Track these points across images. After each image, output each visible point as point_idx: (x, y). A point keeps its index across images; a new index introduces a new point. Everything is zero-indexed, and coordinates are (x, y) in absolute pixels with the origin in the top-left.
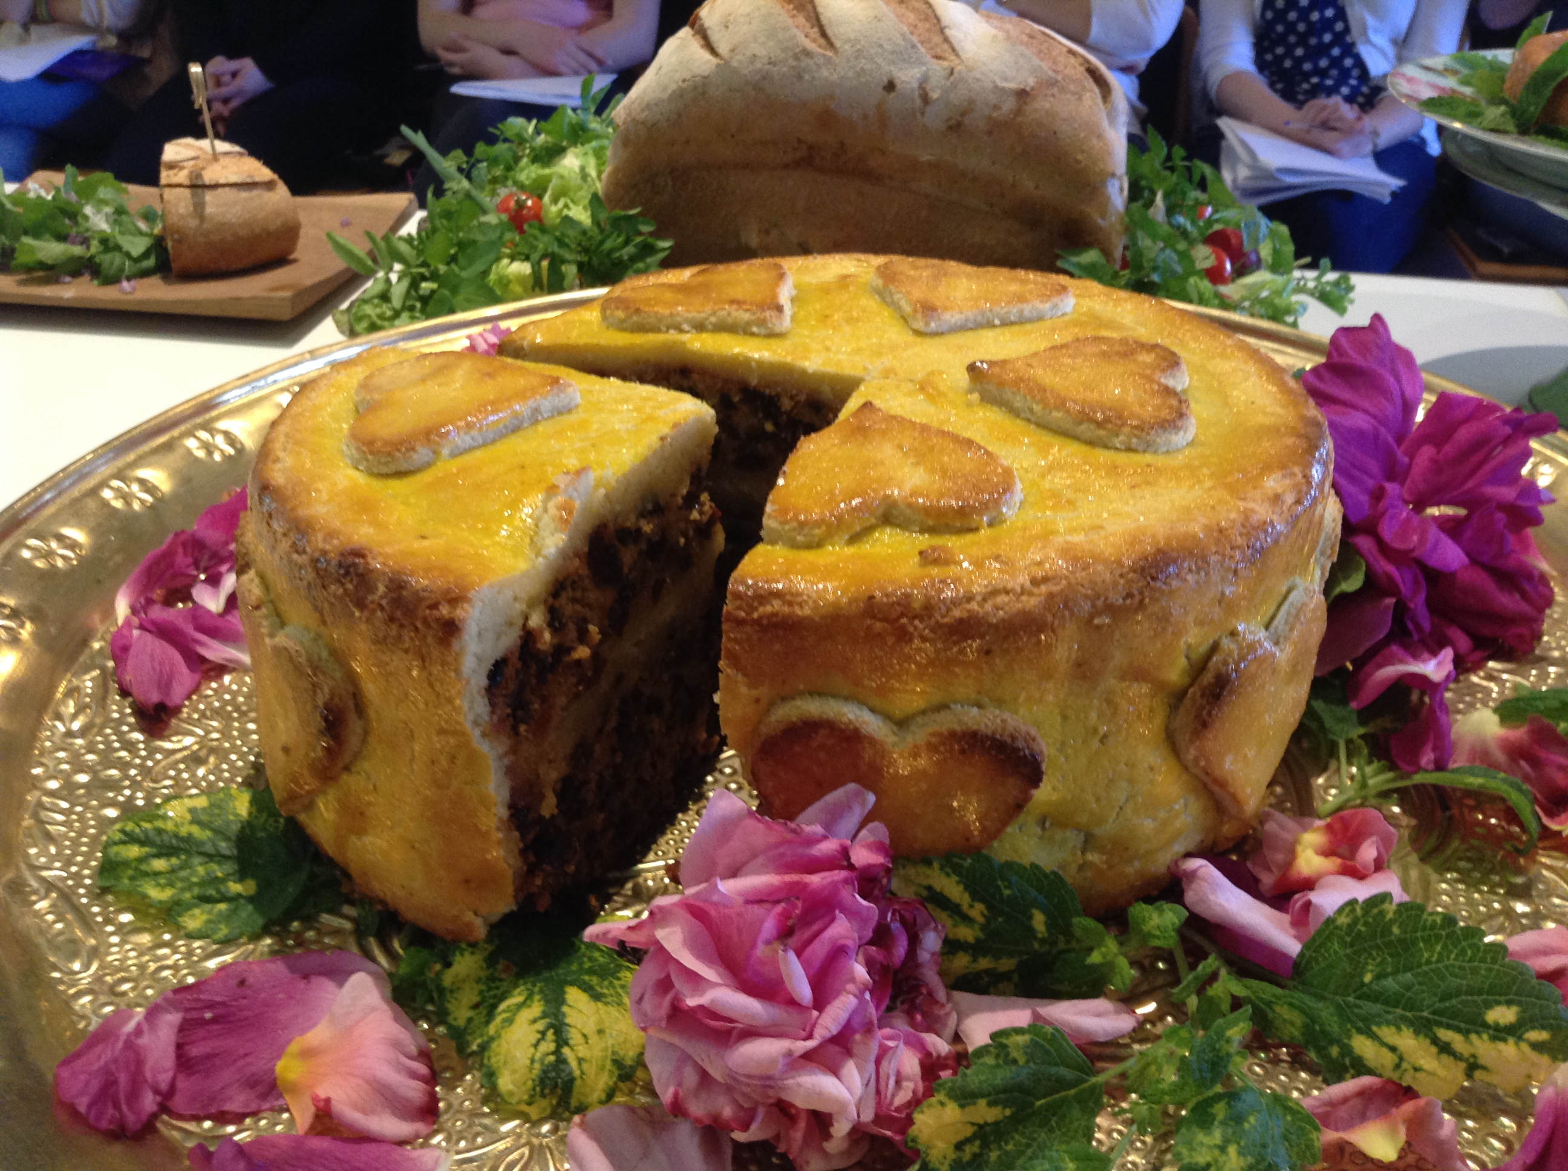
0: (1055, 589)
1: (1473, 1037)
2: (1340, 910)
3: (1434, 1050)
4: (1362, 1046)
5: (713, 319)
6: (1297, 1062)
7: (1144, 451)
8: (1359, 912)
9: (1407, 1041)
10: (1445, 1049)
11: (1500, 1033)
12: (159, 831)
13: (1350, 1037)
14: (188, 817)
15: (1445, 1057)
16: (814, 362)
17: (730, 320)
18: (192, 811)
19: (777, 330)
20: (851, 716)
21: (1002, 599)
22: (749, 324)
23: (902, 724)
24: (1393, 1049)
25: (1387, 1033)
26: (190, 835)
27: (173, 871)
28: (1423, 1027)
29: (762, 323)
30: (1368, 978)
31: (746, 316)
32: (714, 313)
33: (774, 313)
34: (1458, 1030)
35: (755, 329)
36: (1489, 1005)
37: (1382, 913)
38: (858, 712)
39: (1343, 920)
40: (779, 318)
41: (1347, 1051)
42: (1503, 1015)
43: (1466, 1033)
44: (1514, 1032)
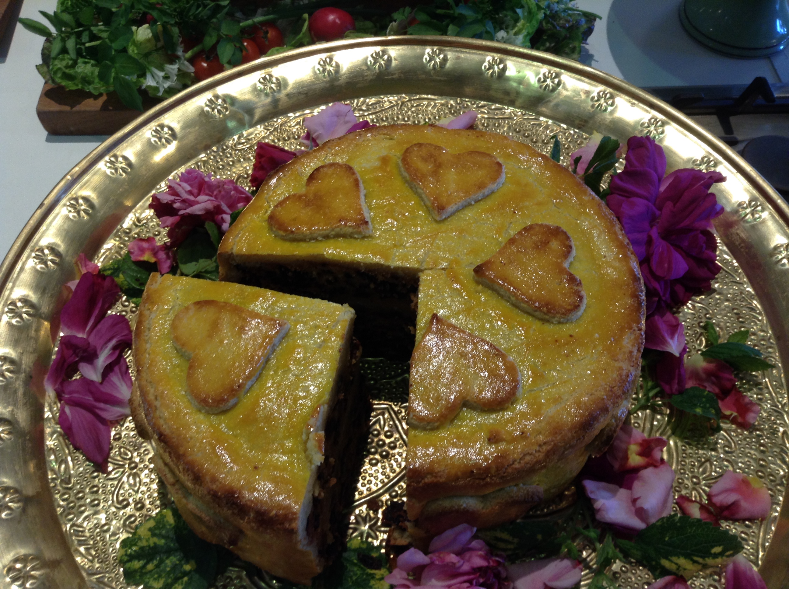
1: (707, 559)
2: (658, 521)
3: (691, 562)
4: (665, 563)
5: (333, 233)
6: (639, 563)
8: (665, 520)
9: (682, 561)
10: (695, 562)
11: (716, 556)
12: (142, 548)
13: (660, 559)
14: (150, 533)
15: (695, 564)
17: (342, 232)
18: (150, 530)
19: (367, 235)
21: (528, 458)
22: (352, 233)
23: (484, 498)
24: (676, 564)
25: (674, 559)
26: (155, 543)
27: (157, 566)
28: (688, 556)
29: (360, 233)
30: (667, 539)
31: (351, 230)
32: (333, 230)
33: (364, 226)
34: (701, 557)
35: (356, 236)
36: (713, 547)
37: (674, 520)
38: (467, 502)
39: (659, 523)
40: (367, 228)
41: (659, 564)
42: (717, 550)
43: (703, 558)
44: (721, 554)
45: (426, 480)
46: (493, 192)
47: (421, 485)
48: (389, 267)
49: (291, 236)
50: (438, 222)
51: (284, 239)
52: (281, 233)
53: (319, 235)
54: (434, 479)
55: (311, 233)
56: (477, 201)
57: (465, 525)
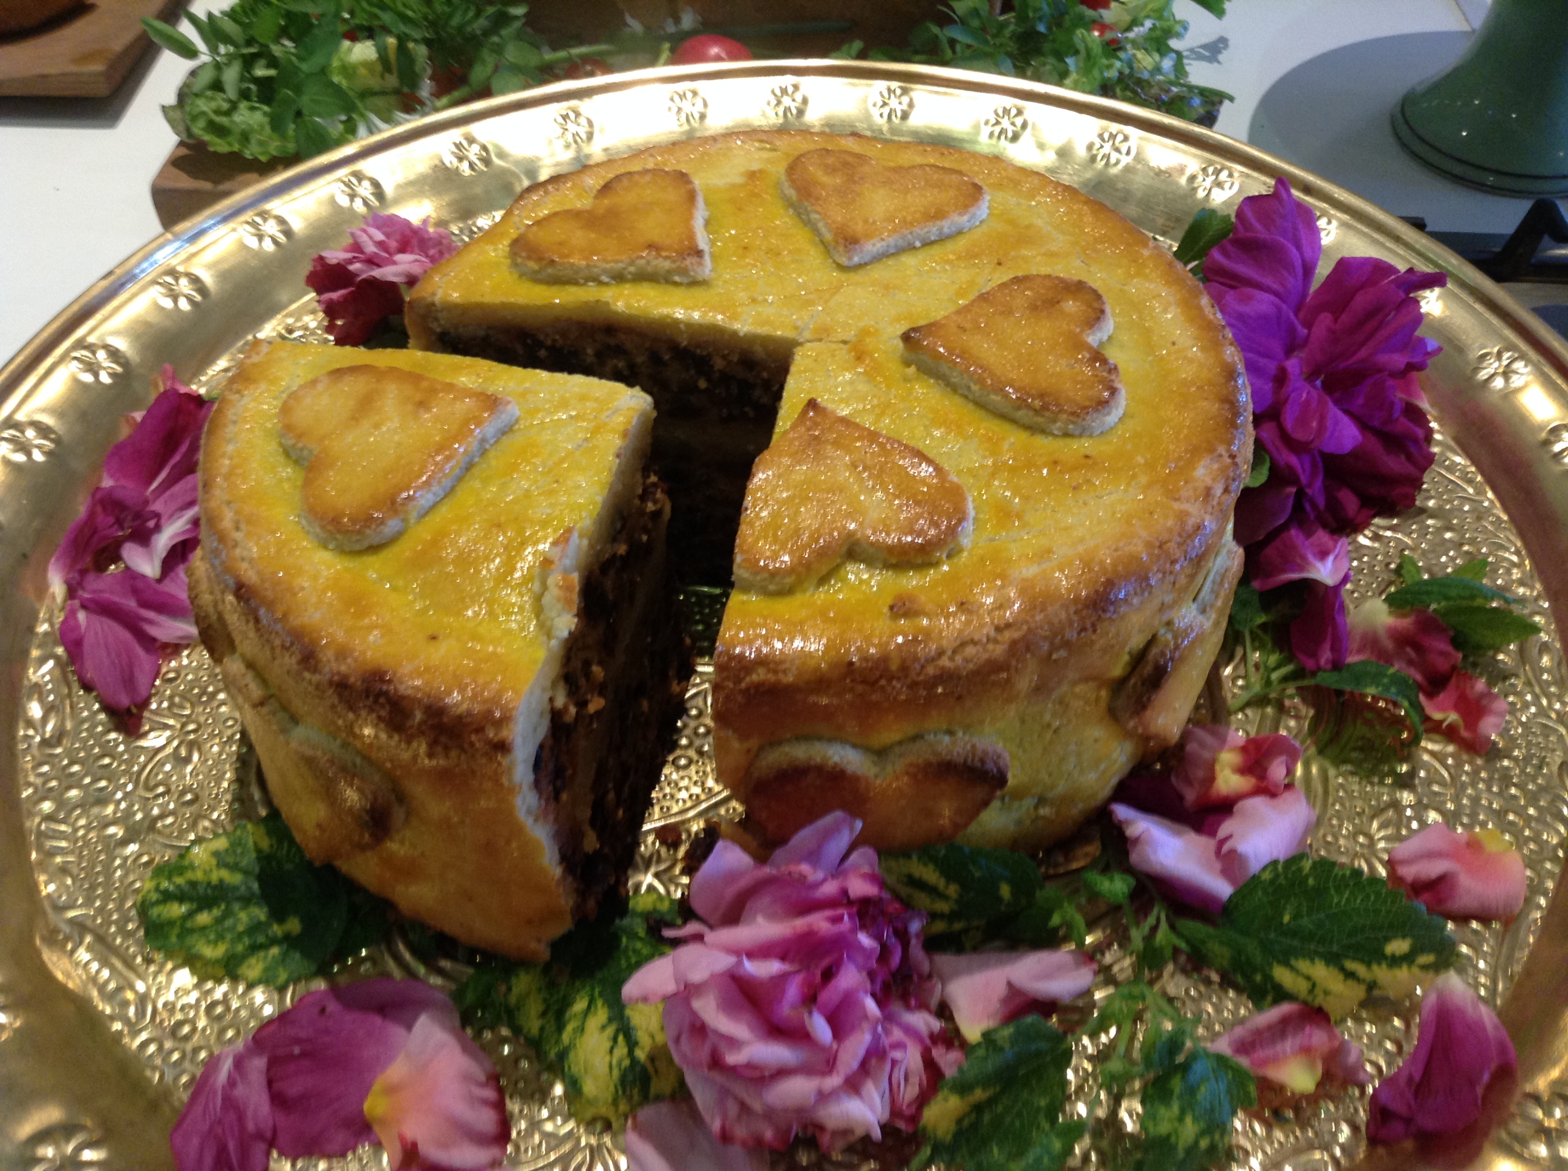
0: (1016, 635)
1: (1375, 967)
2: (1264, 868)
3: (1341, 977)
4: (1282, 975)
5: (632, 269)
6: (1227, 982)
7: (1081, 436)
8: (1280, 868)
9: (1320, 971)
10: (1350, 975)
11: (1395, 961)
13: (1271, 968)
15: (1350, 982)
16: (745, 324)
17: (649, 269)
19: (700, 278)
20: (836, 759)
21: (970, 651)
22: (669, 272)
23: (880, 753)
24: (1308, 978)
25: (1303, 965)
28: (1333, 960)
29: (683, 272)
30: (1286, 918)
31: (667, 265)
32: (632, 263)
33: (695, 260)
34: (1362, 961)
35: (677, 279)
36: (1387, 939)
37: (1300, 870)
38: (842, 752)
39: (1267, 876)
40: (700, 264)
41: (1268, 978)
42: (1399, 946)
43: (1369, 964)
44: (1408, 959)
45: (754, 677)
46: (960, 232)
47: (743, 685)
48: (735, 333)
49: (550, 271)
50: (842, 268)
51: (536, 278)
52: (533, 265)
53: (605, 271)
54: (771, 677)
55: (588, 266)
56: (927, 244)
57: (838, 814)
